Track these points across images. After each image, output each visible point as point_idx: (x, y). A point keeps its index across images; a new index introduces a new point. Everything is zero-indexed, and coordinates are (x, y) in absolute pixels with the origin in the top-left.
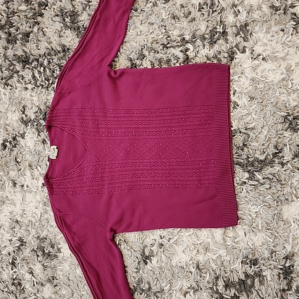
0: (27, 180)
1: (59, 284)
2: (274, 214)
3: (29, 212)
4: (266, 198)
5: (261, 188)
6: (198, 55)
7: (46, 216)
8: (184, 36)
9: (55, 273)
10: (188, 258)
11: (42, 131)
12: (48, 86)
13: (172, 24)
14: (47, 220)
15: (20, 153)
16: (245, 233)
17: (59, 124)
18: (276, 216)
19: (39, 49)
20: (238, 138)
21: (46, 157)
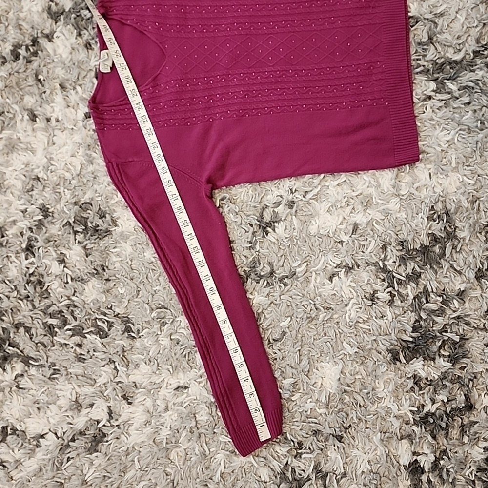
0: (57, 108)
1: (114, 278)
2: (477, 141)
3: (59, 162)
4: (464, 118)
5: (456, 104)
7: (91, 168)
9: (107, 260)
10: (338, 219)
11: (85, 29)
15: (44, 66)
16: (430, 174)
17: (116, 15)
18: (479, 143)
20: (419, 30)
21: (91, 72)
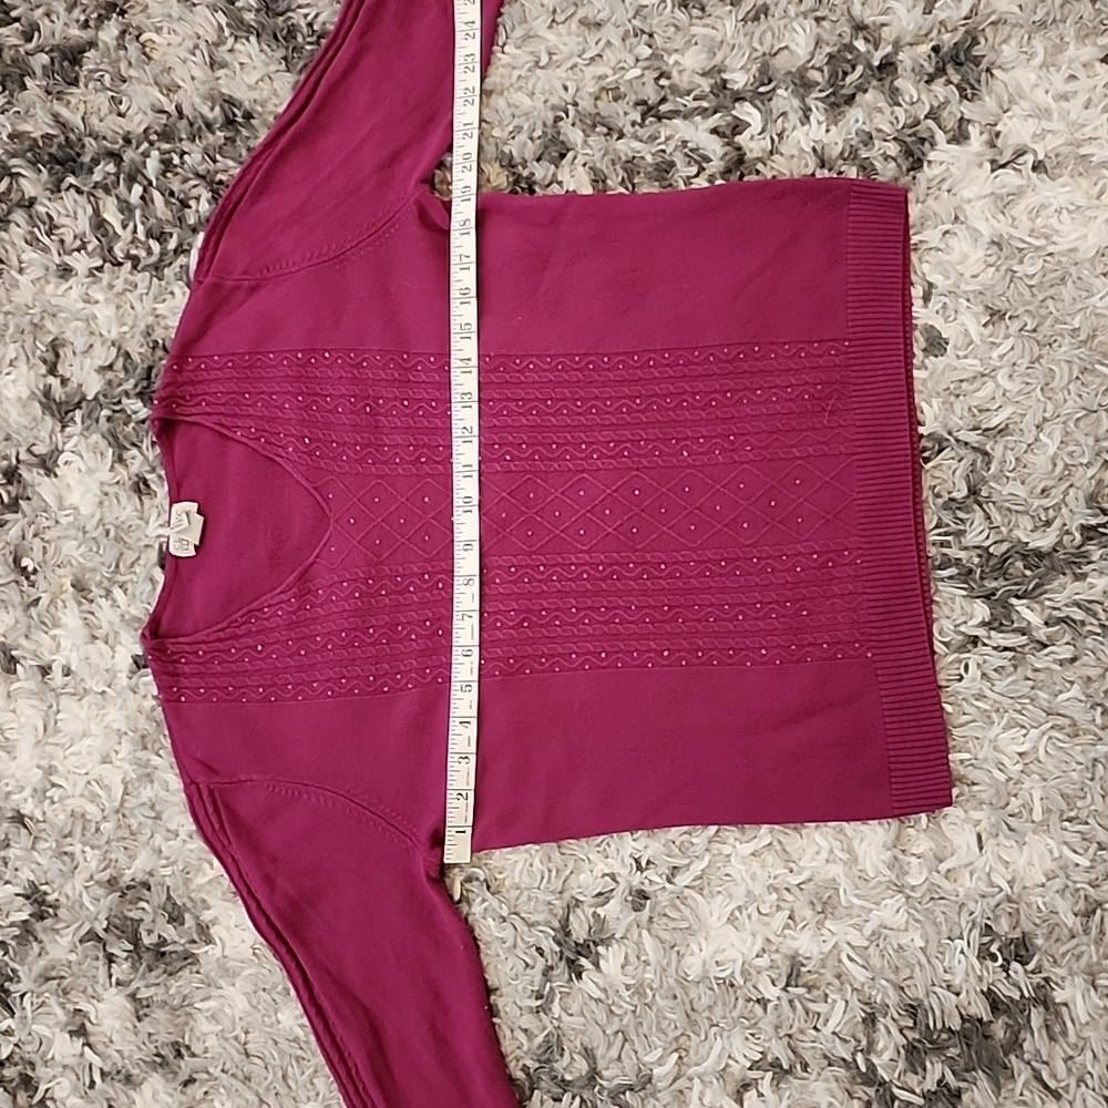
0: (66, 641)
1: (205, 1076)
2: (1095, 760)
3: (70, 777)
4: (1061, 697)
5: (1041, 660)
6: (783, 149)
7: (147, 793)
8: (725, 76)
9: (187, 1029)
10: (753, 944)
11: (134, 445)
12: (161, 260)
13: (676, 26)
14: (152, 807)
15: (35, 535)
16: (979, 837)
17: (209, 414)
18: (1100, 766)
19: (120, 115)
20: (944, 468)
21: (149, 550)
